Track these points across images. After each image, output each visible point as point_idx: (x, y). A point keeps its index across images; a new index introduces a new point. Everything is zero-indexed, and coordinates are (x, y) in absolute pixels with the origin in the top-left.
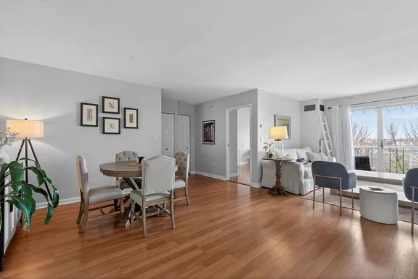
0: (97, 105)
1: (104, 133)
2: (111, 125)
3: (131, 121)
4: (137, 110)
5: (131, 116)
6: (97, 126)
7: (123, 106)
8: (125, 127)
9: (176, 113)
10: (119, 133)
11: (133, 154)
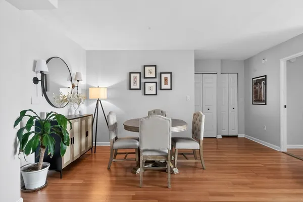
0: (140, 73)
1: (145, 94)
2: (151, 88)
3: (166, 83)
4: (171, 73)
5: (166, 79)
6: (140, 89)
7: (159, 71)
8: (161, 89)
9: (219, 73)
10: (156, 94)
11: (162, 112)
